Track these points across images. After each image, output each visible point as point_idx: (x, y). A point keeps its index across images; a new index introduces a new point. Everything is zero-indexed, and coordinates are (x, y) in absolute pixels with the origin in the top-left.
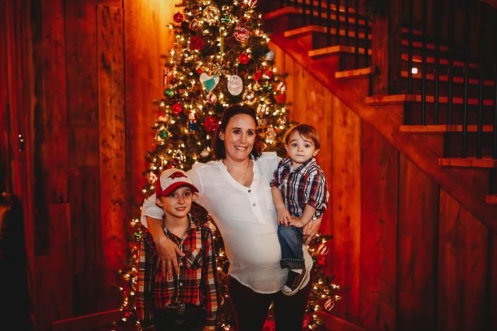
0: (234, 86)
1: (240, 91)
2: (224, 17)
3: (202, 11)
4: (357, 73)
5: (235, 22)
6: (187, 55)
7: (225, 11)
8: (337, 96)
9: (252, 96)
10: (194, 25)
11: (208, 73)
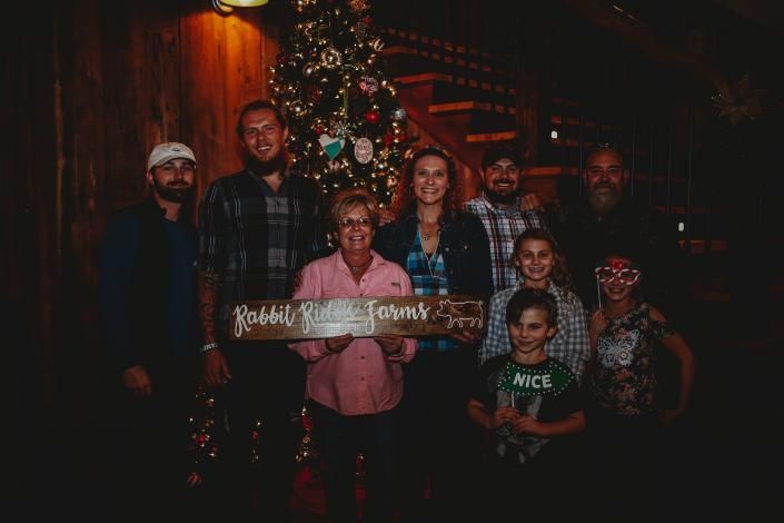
0: (363, 152)
1: (370, 157)
2: (347, 63)
3: (319, 53)
4: (497, 137)
5: (360, 69)
6: (298, 109)
7: (348, 55)
8: (466, 164)
9: (386, 164)
10: (309, 71)
11: (327, 133)
